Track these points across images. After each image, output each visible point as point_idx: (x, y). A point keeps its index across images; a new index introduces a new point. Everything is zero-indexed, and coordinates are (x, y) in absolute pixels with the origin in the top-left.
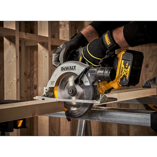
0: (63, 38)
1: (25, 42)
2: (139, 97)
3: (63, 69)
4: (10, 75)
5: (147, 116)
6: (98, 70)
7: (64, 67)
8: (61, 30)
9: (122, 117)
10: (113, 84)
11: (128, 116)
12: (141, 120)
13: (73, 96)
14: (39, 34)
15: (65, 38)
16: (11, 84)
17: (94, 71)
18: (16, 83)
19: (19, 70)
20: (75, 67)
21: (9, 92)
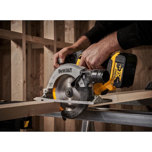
0: (68, 41)
1: (31, 45)
2: (140, 99)
3: (60, 71)
4: (17, 77)
5: (150, 117)
6: (92, 72)
7: (61, 70)
8: (66, 33)
9: (126, 118)
10: (108, 86)
11: (132, 117)
12: (145, 121)
13: (70, 97)
14: (45, 37)
15: (70, 41)
16: (17, 86)
17: (89, 73)
18: (22, 85)
19: (25, 71)
20: (71, 69)
21: (16, 93)
